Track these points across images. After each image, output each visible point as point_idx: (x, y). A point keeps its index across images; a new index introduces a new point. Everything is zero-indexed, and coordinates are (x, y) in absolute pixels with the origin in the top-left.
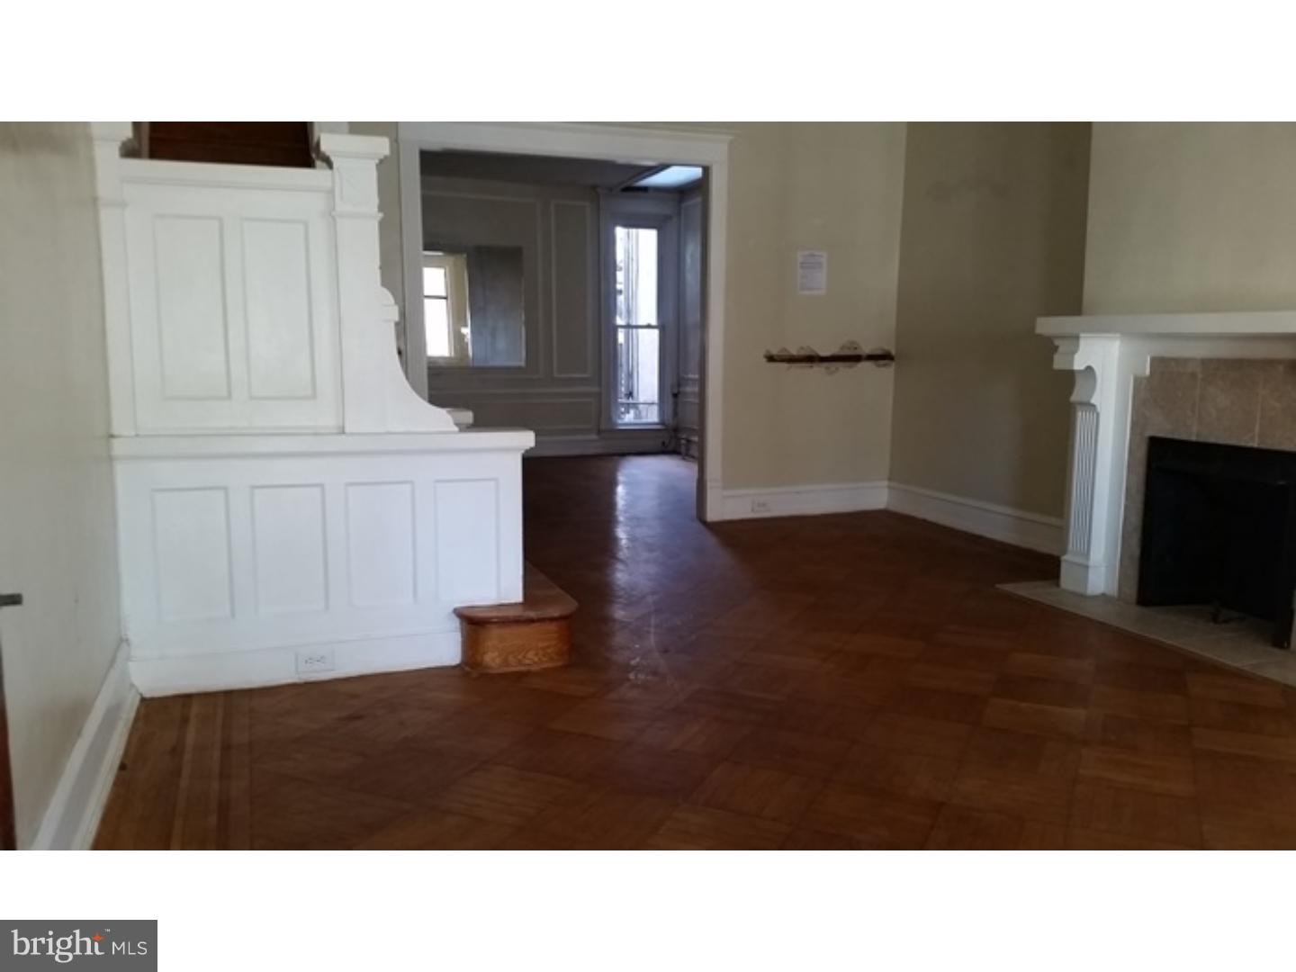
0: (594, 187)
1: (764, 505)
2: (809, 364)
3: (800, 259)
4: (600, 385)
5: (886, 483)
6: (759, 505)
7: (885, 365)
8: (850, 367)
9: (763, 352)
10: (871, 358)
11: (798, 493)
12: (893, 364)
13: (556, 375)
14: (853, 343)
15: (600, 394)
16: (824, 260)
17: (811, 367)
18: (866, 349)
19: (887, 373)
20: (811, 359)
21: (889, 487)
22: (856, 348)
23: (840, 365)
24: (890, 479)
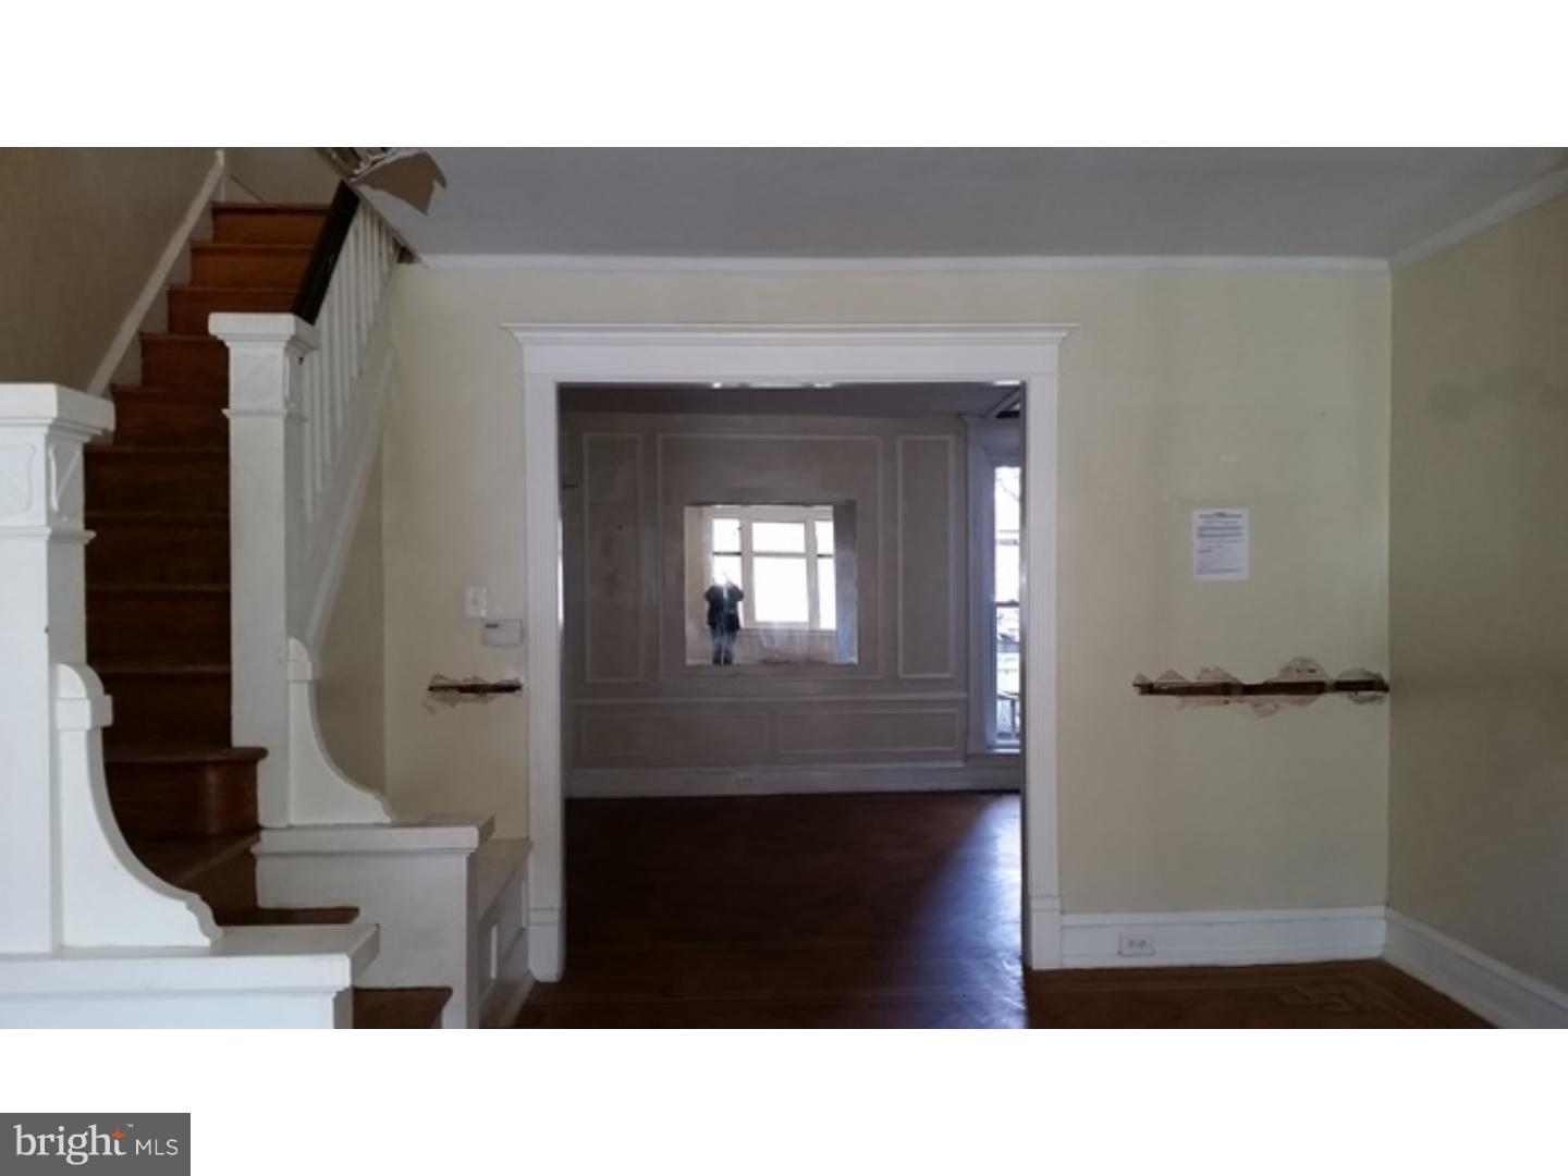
0: (959, 415)
1: (1142, 943)
2: (1223, 698)
3: (1197, 522)
4: (967, 690)
5: (1381, 910)
6: (1132, 943)
7: (1372, 699)
8: (1302, 703)
9: (1131, 678)
10: (1342, 686)
11: (1210, 924)
12: (1388, 696)
13: (901, 675)
14: (1304, 661)
15: (967, 702)
16: (1243, 522)
17: (1227, 702)
18: (1332, 674)
19: (1375, 715)
20: (1227, 689)
21: (1387, 919)
22: (1312, 671)
23: (1282, 699)
24: (1388, 904)
